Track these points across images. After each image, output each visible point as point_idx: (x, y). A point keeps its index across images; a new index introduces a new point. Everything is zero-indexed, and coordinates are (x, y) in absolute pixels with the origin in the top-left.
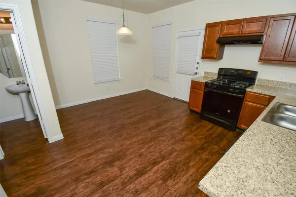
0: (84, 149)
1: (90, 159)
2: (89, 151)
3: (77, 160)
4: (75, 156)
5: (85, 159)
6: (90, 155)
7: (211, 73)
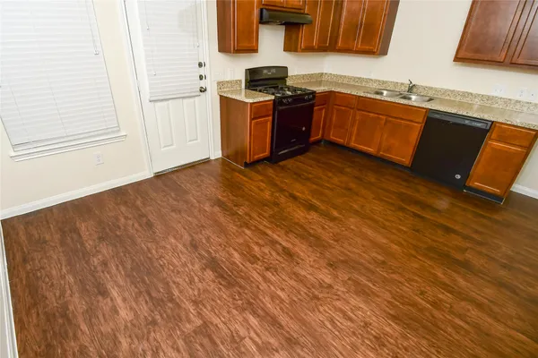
0: (477, 327)
1: (489, 300)
2: (474, 313)
3: (509, 323)
4: (510, 336)
5: (496, 309)
6: (480, 306)
7: (228, 82)
